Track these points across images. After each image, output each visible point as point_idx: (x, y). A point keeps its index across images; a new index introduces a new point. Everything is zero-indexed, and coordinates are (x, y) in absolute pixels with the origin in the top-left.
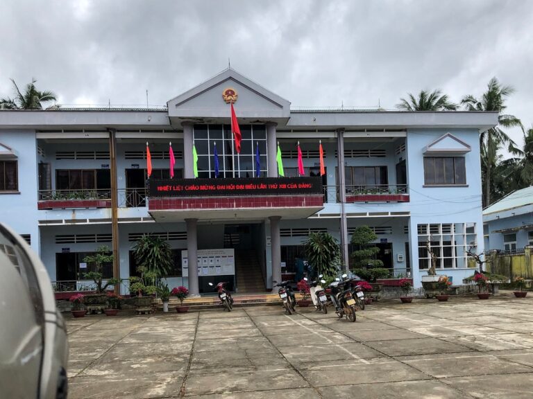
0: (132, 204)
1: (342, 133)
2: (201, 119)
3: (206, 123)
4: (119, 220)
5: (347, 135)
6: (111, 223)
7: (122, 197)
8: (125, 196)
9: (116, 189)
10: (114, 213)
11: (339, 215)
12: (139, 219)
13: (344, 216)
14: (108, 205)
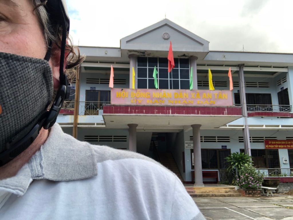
0: (89, 112)
1: (243, 67)
2: (143, 52)
3: (146, 56)
4: (79, 124)
5: (246, 69)
6: (72, 126)
7: (82, 107)
8: (84, 107)
9: (78, 102)
10: (76, 119)
11: (242, 126)
12: (94, 124)
13: (247, 127)
14: (71, 113)
